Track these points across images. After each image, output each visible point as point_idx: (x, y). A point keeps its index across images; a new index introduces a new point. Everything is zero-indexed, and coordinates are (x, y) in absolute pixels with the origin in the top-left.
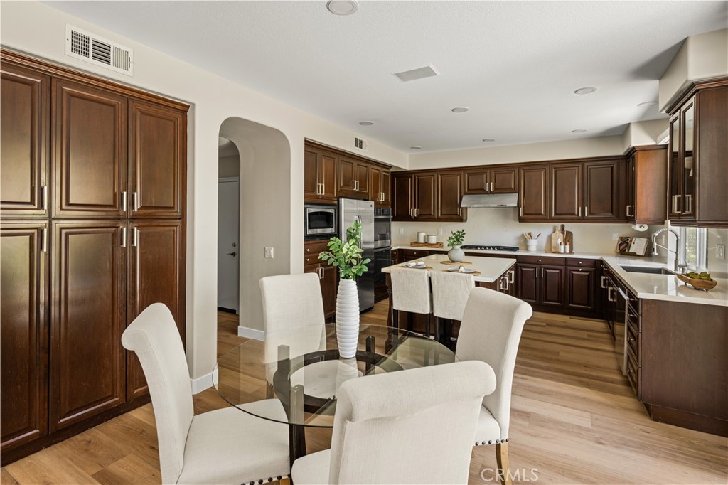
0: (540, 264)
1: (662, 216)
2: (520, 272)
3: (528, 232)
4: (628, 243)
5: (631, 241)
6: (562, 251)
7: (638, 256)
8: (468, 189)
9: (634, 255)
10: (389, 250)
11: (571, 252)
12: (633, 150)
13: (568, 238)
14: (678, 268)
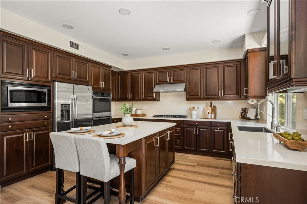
0: (196, 125)
1: (264, 94)
2: (185, 131)
3: (192, 107)
4: (246, 112)
5: (248, 110)
6: (210, 117)
7: (252, 119)
8: (159, 81)
9: (249, 119)
10: (110, 118)
11: (215, 118)
12: (247, 52)
13: (214, 109)
14: (274, 127)
